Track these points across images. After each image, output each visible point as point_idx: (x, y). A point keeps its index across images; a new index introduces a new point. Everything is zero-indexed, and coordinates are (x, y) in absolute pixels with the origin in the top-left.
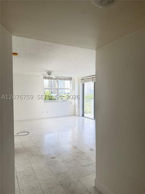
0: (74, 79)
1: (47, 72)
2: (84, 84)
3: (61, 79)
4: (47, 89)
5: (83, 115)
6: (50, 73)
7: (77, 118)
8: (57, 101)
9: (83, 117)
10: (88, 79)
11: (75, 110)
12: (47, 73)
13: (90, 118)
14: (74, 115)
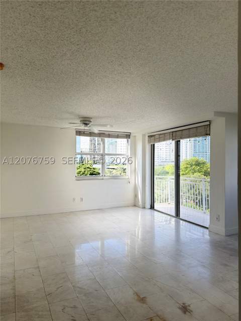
0: (135, 136)
1: (82, 119)
2: (154, 145)
3: (109, 136)
4: (86, 154)
5: (152, 207)
6: (86, 122)
7: (140, 212)
8: (102, 177)
9: (152, 211)
10: (163, 136)
11: (136, 196)
12: (81, 121)
13: (167, 214)
14: (135, 206)
